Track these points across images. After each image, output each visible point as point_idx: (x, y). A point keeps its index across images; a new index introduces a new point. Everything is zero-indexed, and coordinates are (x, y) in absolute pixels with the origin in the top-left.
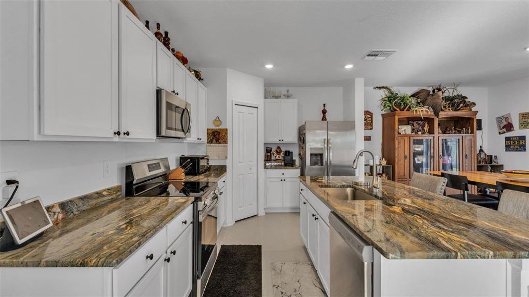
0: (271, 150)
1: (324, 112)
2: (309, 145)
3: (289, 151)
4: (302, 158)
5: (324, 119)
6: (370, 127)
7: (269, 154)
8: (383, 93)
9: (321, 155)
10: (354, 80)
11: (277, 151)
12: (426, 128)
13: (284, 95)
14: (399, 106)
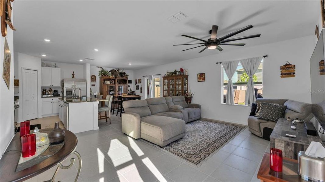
0: (46, 90)
1: (73, 75)
2: (66, 88)
3: (56, 90)
4: (63, 92)
5: (73, 77)
6: (95, 81)
7: (45, 92)
8: (100, 69)
9: (71, 92)
10: (86, 64)
11: (49, 91)
12: (113, 82)
13: (54, 66)
14: (104, 74)
